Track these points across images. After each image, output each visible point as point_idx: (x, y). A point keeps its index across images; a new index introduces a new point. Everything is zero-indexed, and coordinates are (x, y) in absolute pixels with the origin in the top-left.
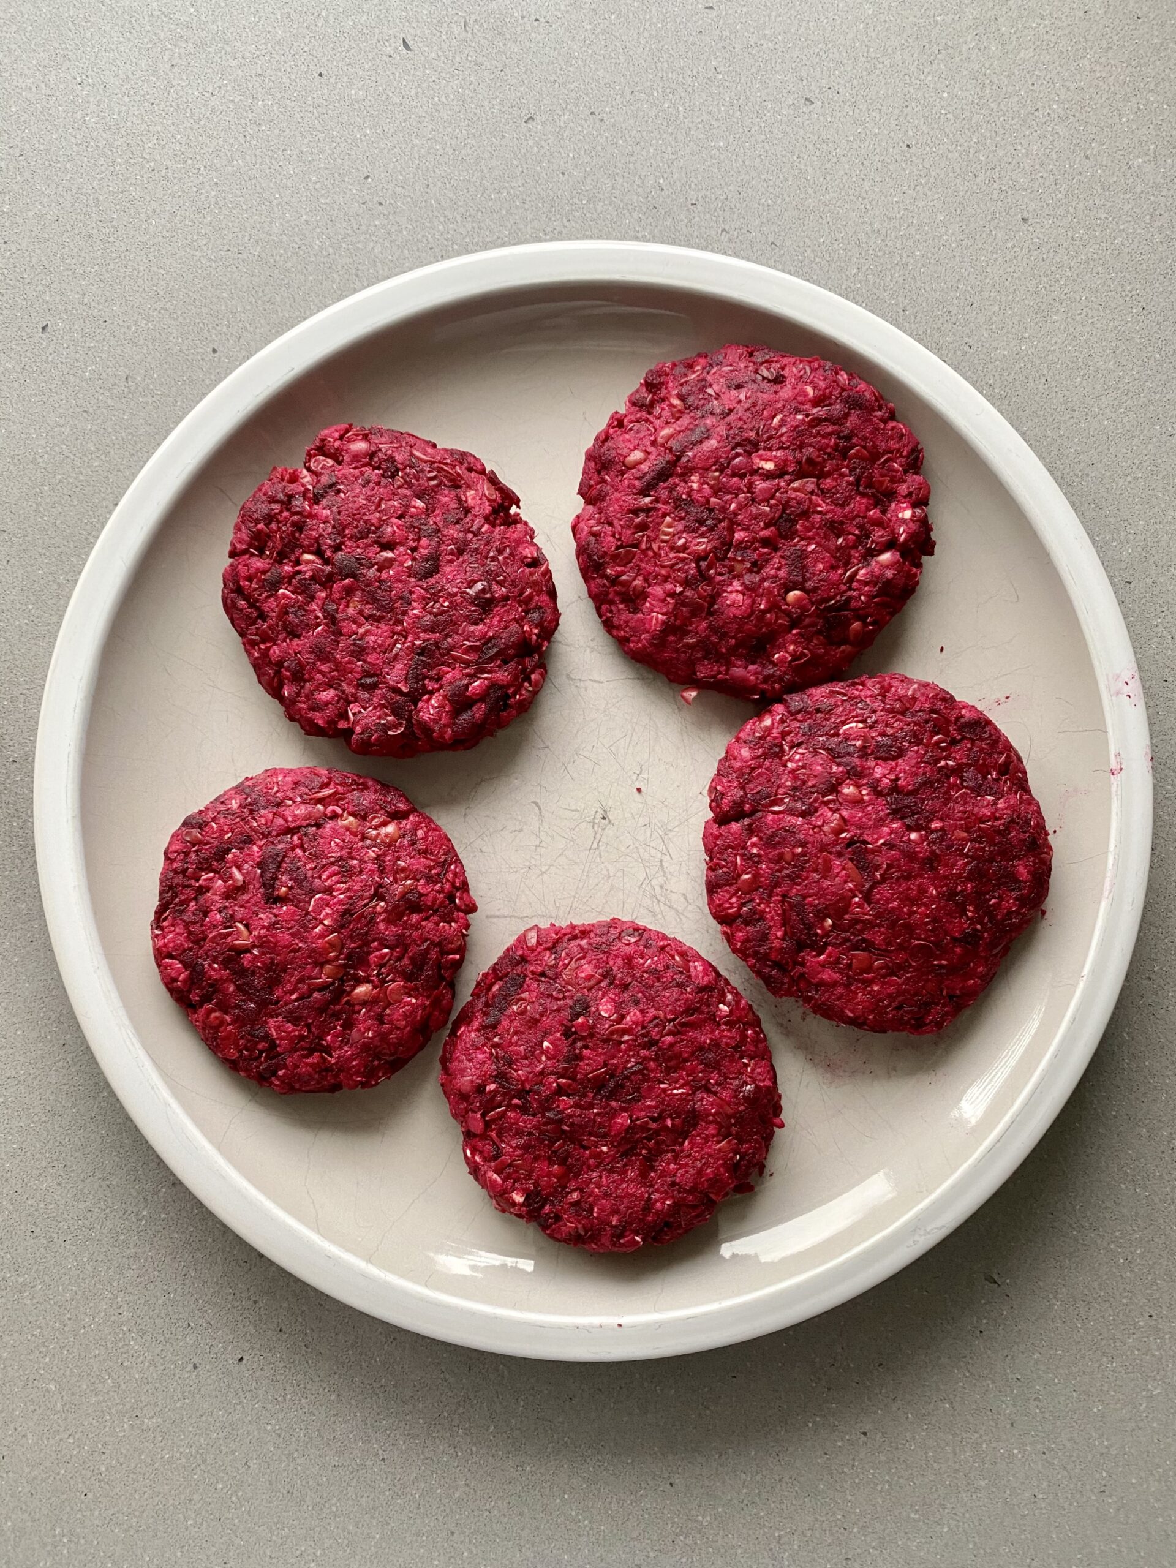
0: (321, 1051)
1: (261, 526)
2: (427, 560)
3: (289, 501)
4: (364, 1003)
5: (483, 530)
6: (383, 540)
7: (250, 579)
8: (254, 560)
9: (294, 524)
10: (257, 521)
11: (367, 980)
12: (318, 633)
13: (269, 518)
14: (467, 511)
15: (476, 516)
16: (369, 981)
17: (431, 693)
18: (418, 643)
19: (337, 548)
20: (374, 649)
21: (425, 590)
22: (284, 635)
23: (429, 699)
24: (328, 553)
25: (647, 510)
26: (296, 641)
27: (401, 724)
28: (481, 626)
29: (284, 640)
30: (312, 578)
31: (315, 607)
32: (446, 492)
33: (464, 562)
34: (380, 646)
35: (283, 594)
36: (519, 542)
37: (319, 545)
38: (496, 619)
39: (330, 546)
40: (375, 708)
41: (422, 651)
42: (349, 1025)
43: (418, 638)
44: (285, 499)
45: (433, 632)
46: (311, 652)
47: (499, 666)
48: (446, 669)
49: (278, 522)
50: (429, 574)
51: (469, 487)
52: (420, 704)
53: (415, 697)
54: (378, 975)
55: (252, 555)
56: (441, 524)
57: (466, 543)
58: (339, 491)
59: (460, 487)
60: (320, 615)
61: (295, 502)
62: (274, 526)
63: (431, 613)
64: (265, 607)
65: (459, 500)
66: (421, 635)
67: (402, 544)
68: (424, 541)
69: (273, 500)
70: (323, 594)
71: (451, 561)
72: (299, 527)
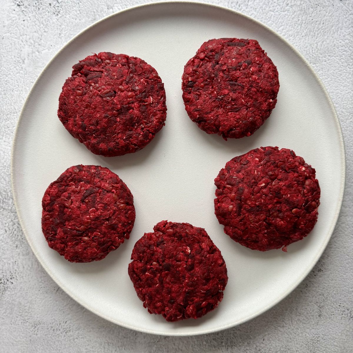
0: (65, 245)
1: (141, 254)
2: (190, 266)
3: (150, 247)
4: (84, 242)
5: (207, 256)
6: (178, 259)
7: (137, 269)
8: (138, 263)
9: (151, 254)
10: (140, 253)
11: (89, 237)
12: (157, 286)
13: (144, 252)
14: (202, 249)
15: (205, 251)
16: (90, 238)
17: (190, 305)
18: (187, 290)
19: (163, 261)
20: (174, 292)
21: (190, 275)
22: (147, 286)
23: (189, 307)
24: (161, 263)
25: (243, 219)
26: (150, 288)
27: (181, 315)
28: (206, 287)
29: (147, 288)
30: (156, 270)
31: (156, 279)
32: (196, 244)
33: (201, 266)
34: (175, 291)
35: (147, 274)
36: (217, 259)
37: (158, 260)
38: (211, 284)
39: (161, 261)
40: (173, 309)
41: (188, 293)
42: (77, 244)
43: (187, 289)
44: (148, 246)
45: (192, 287)
46: (155, 292)
47: (211, 298)
48: (195, 298)
49: (146, 253)
50: (191, 270)
51: (203, 242)
52: (187, 308)
53: (185, 306)
54: (93, 238)
55: (138, 262)
56: (195, 254)
57: (202, 260)
58: (164, 244)
59: (200, 242)
60: (158, 281)
61: (151, 247)
62: (145, 254)
63: (191, 281)
64: (142, 278)
65: (200, 246)
66: (188, 288)
67: (183, 260)
68: (190, 260)
69: (145, 246)
70: (159, 275)
71: (198, 266)
72: (153, 254)
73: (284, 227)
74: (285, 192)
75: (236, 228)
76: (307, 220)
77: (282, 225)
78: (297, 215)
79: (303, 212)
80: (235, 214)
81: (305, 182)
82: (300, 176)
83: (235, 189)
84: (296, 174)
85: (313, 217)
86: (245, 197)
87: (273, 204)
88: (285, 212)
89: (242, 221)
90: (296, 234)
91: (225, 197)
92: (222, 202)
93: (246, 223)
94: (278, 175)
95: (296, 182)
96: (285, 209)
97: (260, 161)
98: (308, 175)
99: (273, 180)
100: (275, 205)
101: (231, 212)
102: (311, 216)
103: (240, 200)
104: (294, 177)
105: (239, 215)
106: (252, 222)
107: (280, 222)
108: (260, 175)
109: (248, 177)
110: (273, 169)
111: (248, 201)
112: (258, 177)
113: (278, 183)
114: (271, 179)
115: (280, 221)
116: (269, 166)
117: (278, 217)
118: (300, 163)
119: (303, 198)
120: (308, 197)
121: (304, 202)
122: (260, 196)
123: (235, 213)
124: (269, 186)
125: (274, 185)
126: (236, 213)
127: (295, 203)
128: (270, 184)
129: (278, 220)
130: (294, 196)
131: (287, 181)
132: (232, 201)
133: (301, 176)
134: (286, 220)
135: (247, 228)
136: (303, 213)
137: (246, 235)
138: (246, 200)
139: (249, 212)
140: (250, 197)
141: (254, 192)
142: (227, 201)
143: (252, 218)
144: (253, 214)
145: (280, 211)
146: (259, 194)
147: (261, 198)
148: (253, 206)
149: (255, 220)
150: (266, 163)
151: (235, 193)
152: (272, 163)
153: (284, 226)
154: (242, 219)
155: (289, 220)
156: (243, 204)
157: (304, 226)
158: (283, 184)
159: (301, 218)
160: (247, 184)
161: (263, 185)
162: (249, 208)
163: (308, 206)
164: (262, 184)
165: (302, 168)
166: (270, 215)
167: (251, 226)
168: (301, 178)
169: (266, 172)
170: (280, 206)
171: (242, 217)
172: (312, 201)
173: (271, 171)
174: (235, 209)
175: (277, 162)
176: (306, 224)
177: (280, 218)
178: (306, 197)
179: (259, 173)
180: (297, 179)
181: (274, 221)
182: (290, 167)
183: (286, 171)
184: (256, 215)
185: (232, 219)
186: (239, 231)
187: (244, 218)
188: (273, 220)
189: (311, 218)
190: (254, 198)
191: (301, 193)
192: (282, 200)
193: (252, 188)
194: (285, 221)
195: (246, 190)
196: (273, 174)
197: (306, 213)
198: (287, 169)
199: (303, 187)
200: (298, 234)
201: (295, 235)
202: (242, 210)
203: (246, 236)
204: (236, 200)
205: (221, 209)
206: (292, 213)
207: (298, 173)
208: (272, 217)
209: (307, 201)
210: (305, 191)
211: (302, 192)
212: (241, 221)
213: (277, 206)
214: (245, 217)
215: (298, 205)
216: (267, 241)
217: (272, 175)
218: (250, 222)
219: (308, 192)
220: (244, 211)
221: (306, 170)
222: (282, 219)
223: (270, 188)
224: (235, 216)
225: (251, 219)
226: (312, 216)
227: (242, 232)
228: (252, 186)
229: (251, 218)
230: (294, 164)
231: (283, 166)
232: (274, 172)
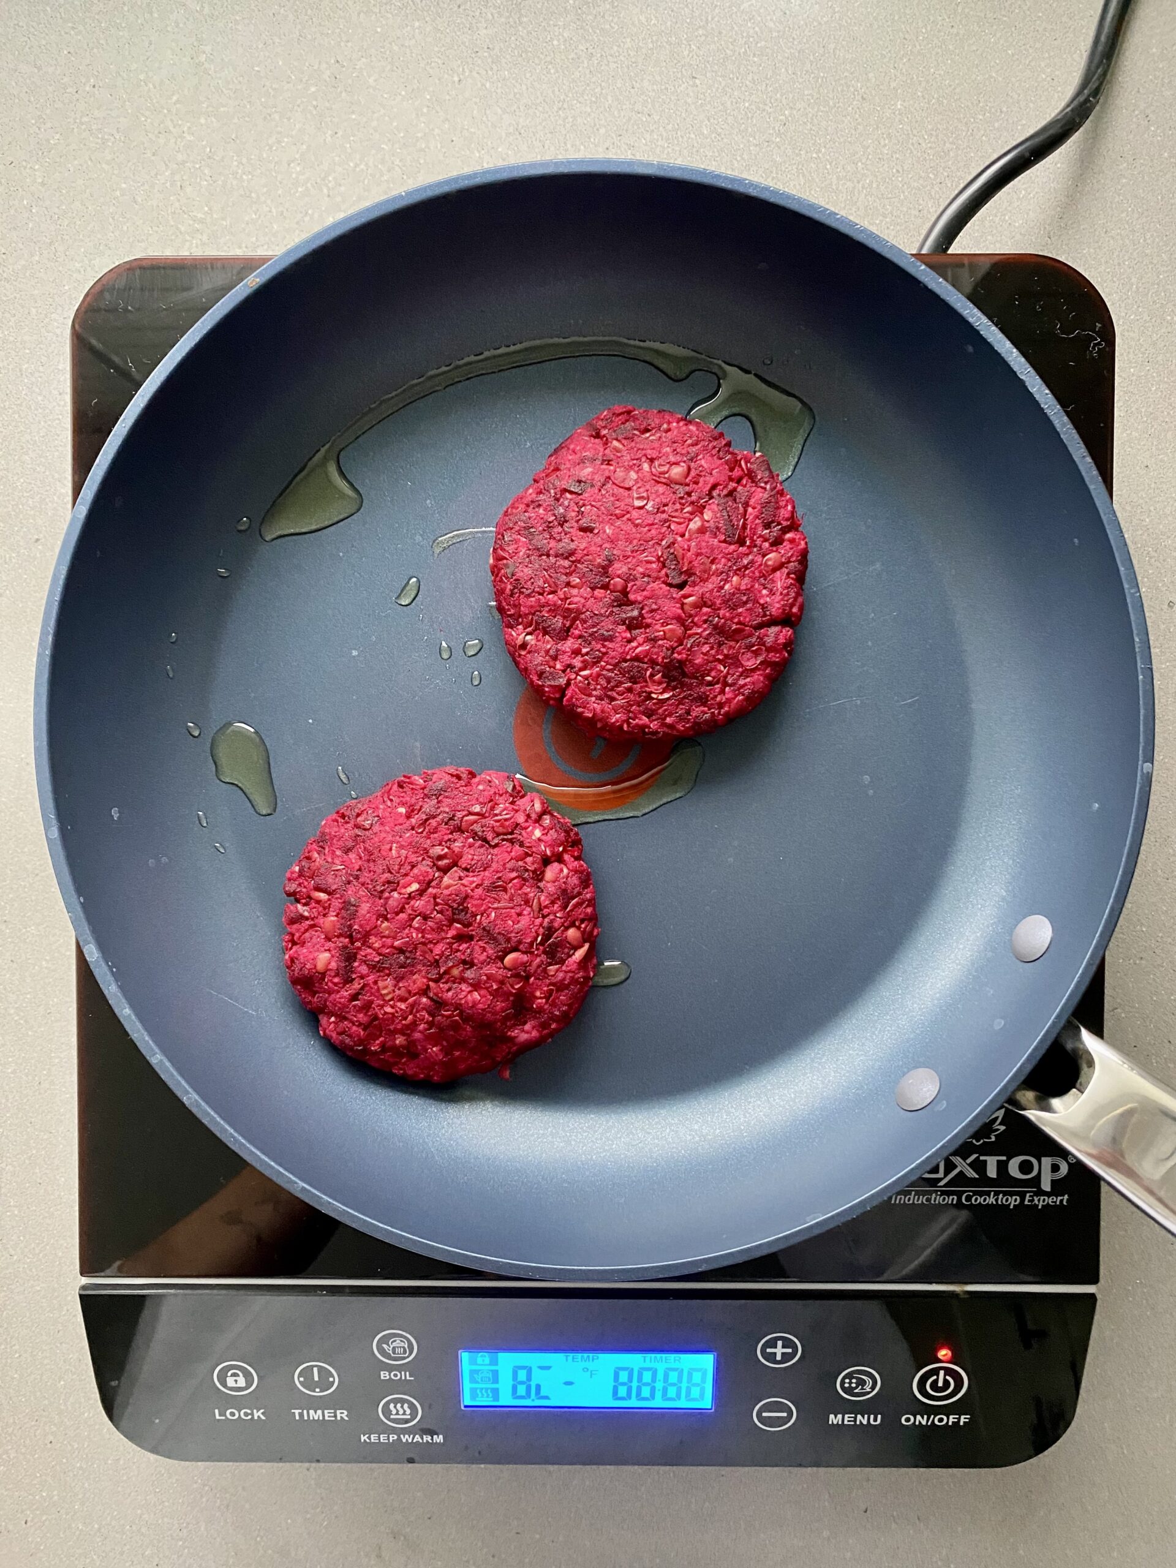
73: (483, 1010)
74: (482, 905)
75: (346, 1019)
76: (551, 984)
77: (475, 1004)
78: (521, 973)
79: (538, 960)
80: (336, 980)
81: (543, 873)
82: (527, 855)
83: (336, 904)
84: (517, 850)
85: (571, 974)
86: (361, 926)
87: (448, 944)
88: (482, 964)
89: (358, 1000)
90: (527, 1027)
91: (312, 926)
92: (303, 944)
93: (372, 1002)
94: (460, 856)
95: (514, 874)
96: (483, 957)
97: (408, 816)
98: (548, 853)
99: (445, 870)
100: (455, 946)
101: (323, 974)
102: (566, 972)
103: (350, 937)
104: (512, 859)
105: (348, 981)
106: (388, 998)
107: (469, 997)
108: (406, 857)
109: (371, 864)
110: (446, 838)
111: (372, 939)
112: (401, 865)
113: (460, 878)
114: (439, 869)
115: (470, 992)
116: (435, 831)
117: (463, 980)
118: (528, 816)
119: (538, 921)
120: (551, 917)
121: (541, 930)
122: (406, 921)
123: (335, 976)
124: (430, 890)
125: (448, 887)
126: (337, 975)
127: (510, 938)
128: (434, 884)
129: (464, 988)
130: (509, 916)
131: (487, 873)
132: (328, 939)
133: (531, 855)
134: (487, 988)
135: (376, 1017)
136: (539, 966)
137: (378, 1039)
138: (367, 935)
139: (378, 971)
140: (376, 927)
141: (386, 910)
142: (314, 940)
143: (387, 985)
144: (388, 975)
145: (469, 964)
146: (402, 916)
147: (410, 926)
148: (388, 953)
149: (397, 992)
150: (427, 820)
151: (336, 916)
152: (443, 820)
153: (480, 1006)
154: (358, 994)
155: (495, 987)
156: (359, 948)
157: (547, 1002)
158: (473, 882)
159: (532, 979)
160: (366, 888)
161: (415, 887)
162: (377, 959)
163: (553, 943)
164: (409, 885)
165: (532, 832)
166: (441, 976)
167: (386, 1013)
168: (529, 859)
169: (425, 849)
170: (468, 948)
171: (356, 986)
172: (567, 929)
173: (440, 844)
174: (333, 965)
175: (459, 815)
176: (551, 995)
177: (471, 985)
178: (548, 915)
179: (404, 852)
180: (521, 863)
181: (450, 994)
182: (501, 830)
183: (488, 842)
184: (399, 979)
185: (330, 994)
186: (354, 1028)
187: (362, 988)
188: (449, 990)
189: (564, 979)
190: (388, 928)
191: (531, 907)
192: (472, 930)
193: (380, 898)
194: (483, 992)
195: (365, 907)
196: (446, 854)
197: (551, 964)
198: (490, 836)
199: (539, 887)
200: (533, 1028)
201: (523, 1031)
202: (356, 964)
203: (377, 1042)
204: (338, 937)
205: (297, 967)
206: (505, 968)
207: (522, 845)
208: (446, 983)
209: (550, 931)
210: (543, 898)
211: (535, 901)
212: (354, 997)
213: (461, 948)
214: (365, 985)
215: (520, 942)
216: (441, 1050)
217: (440, 857)
218: (384, 1000)
219: (553, 903)
220: (364, 969)
221: (544, 838)
222: (476, 986)
223: (435, 897)
224: (335, 984)
225: (384, 992)
226: (570, 971)
227: (364, 1030)
228: (382, 892)
229: (385, 988)
230: (512, 820)
231: (477, 828)
232: (449, 848)
